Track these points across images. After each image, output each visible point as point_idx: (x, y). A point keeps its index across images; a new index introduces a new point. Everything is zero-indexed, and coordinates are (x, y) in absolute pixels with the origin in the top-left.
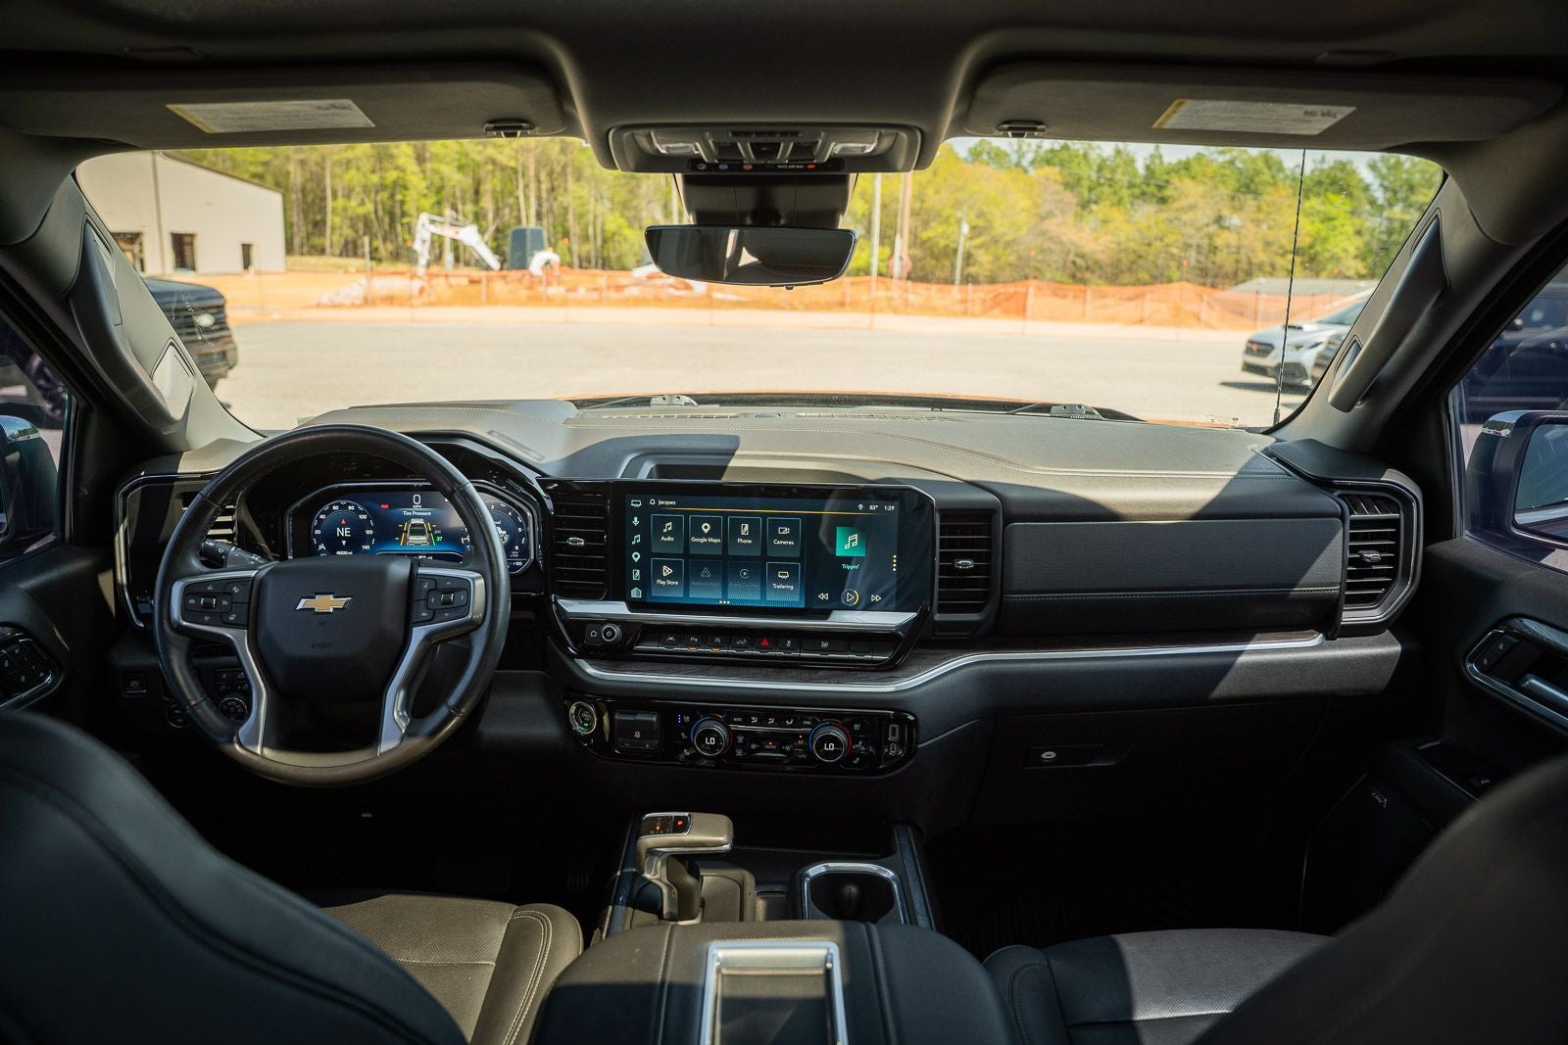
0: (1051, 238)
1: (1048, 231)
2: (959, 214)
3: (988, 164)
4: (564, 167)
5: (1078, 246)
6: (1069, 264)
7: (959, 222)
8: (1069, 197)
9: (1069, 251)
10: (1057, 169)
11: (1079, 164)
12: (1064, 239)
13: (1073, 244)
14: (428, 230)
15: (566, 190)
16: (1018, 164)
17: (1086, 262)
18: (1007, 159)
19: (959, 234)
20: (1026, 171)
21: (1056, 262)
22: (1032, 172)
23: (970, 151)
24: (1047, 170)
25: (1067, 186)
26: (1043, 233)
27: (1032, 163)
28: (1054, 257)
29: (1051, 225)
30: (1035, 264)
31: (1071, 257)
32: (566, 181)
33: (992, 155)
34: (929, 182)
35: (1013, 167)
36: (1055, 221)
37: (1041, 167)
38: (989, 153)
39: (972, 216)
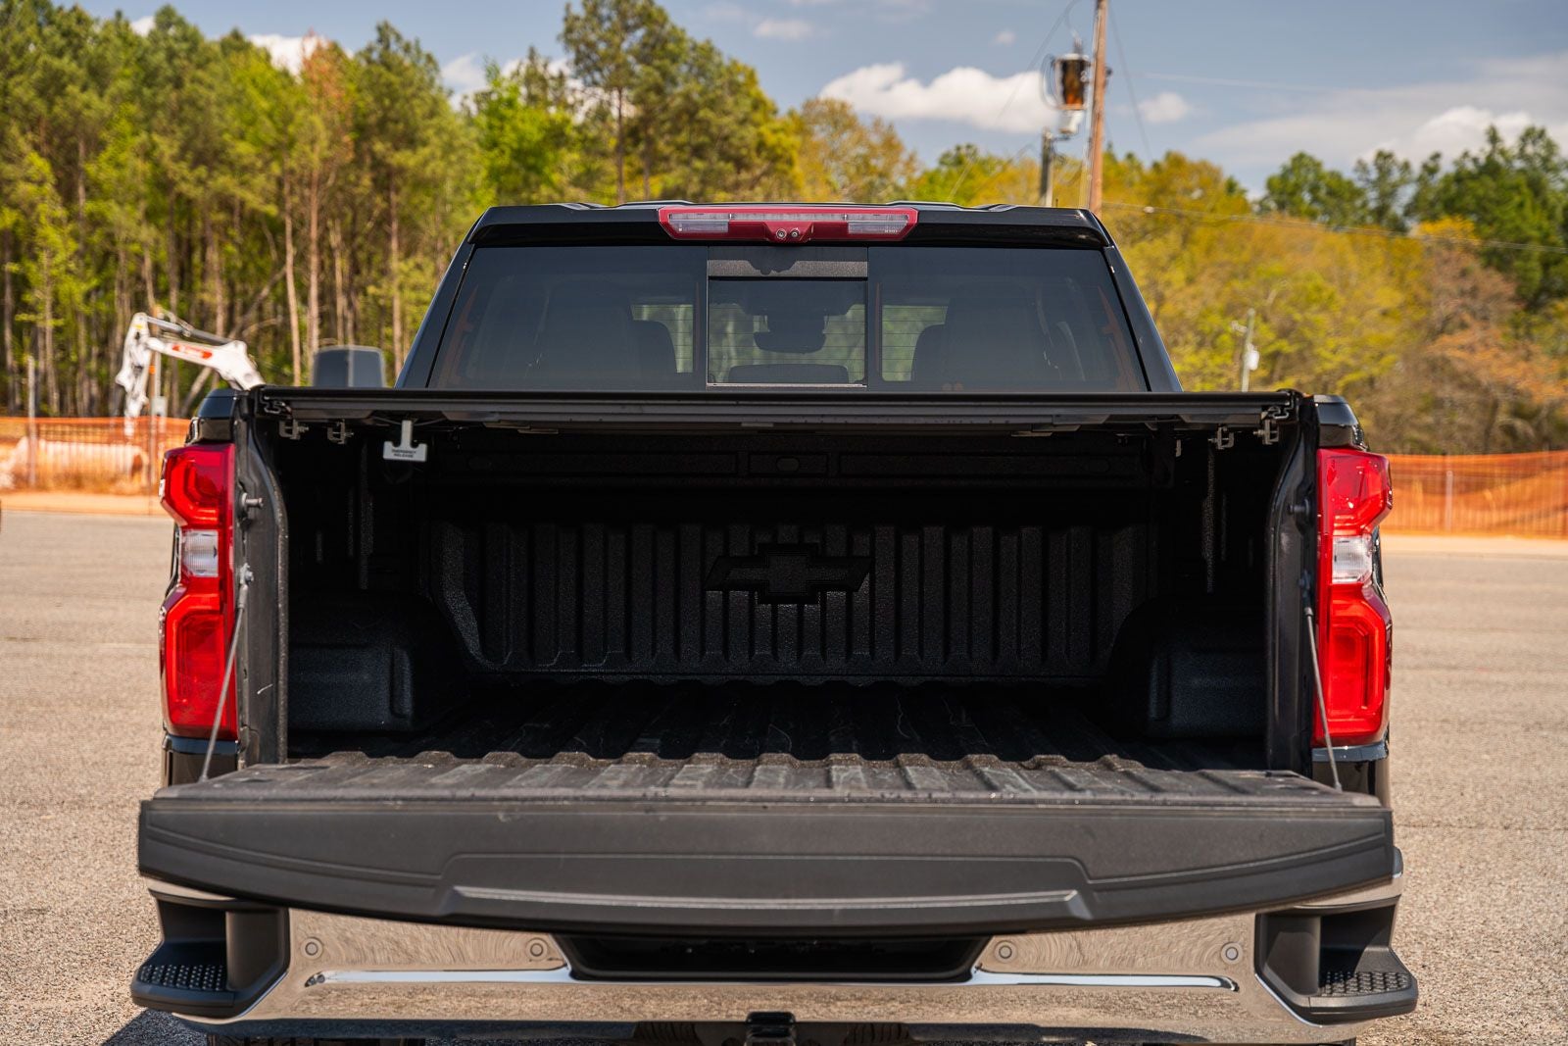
0: (1455, 377)
1: (1446, 361)
2: (1237, 326)
3: (1313, 215)
4: (385, 219)
5: (1517, 393)
6: (1497, 432)
7: (1239, 342)
8: (1495, 283)
9: (1495, 406)
10: (1469, 224)
11: (1521, 205)
12: (1484, 377)
13: (1506, 388)
14: (147, 348)
15: (384, 272)
16: (1381, 212)
17: (1538, 428)
18: (1358, 203)
19: (1241, 370)
20: (1399, 228)
21: (1466, 428)
22: (1416, 229)
23: (1270, 185)
24: (1447, 224)
25: (1496, 260)
26: (1437, 367)
27: (1410, 210)
28: (1461, 419)
29: (1450, 347)
30: (1416, 435)
31: (1502, 418)
32: (387, 253)
33: (1322, 193)
34: (1173, 258)
35: (1369, 219)
36: (1463, 338)
37: (1434, 218)
38: (1314, 189)
39: (1267, 333)
